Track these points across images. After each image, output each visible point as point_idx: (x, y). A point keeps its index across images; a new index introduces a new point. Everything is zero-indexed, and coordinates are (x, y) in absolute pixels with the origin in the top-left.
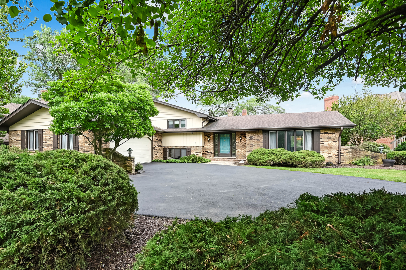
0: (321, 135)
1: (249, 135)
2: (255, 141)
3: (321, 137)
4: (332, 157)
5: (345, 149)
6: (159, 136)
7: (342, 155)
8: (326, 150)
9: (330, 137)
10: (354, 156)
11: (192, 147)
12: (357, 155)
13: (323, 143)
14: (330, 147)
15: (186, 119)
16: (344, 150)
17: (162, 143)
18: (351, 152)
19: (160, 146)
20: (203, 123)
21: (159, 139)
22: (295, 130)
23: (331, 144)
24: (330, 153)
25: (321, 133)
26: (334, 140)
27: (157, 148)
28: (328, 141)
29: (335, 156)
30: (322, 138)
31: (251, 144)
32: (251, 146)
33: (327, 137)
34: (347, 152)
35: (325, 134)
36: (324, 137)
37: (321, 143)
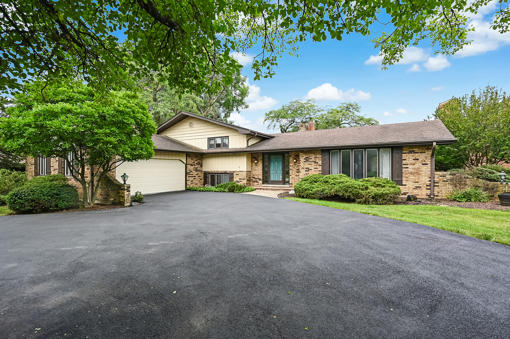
0: (403, 155)
1: (303, 156)
2: (311, 164)
3: (403, 158)
4: (420, 187)
5: (441, 176)
6: (197, 158)
7: (436, 184)
8: (412, 177)
9: (417, 158)
10: (456, 186)
11: (235, 172)
12: (460, 185)
13: (408, 166)
14: (417, 173)
15: (228, 136)
16: (440, 178)
17: (201, 166)
18: (451, 180)
19: (199, 171)
20: (248, 141)
21: (196, 162)
22: (365, 149)
23: (418, 168)
24: (417, 182)
26: (424, 163)
27: (194, 173)
28: (414, 164)
29: (425, 185)
30: (405, 160)
31: (306, 168)
32: (306, 171)
33: (413, 158)
34: (444, 181)
35: (410, 154)
36: (408, 158)
37: (404, 166)
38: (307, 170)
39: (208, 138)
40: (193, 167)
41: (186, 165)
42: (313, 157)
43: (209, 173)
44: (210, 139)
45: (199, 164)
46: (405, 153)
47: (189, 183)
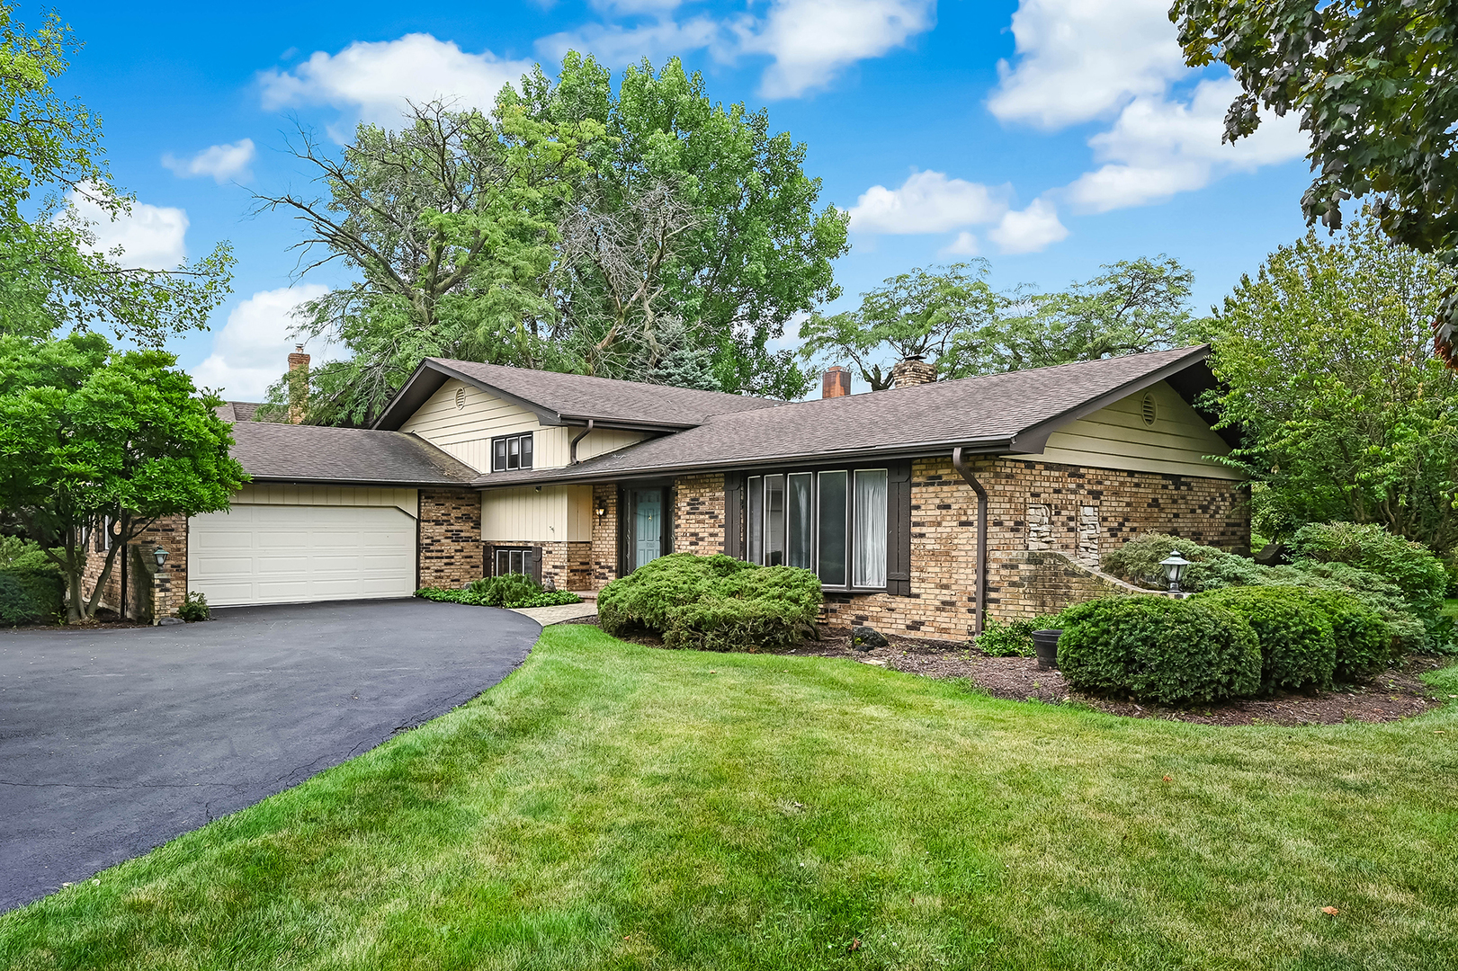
0: (914, 490)
1: (686, 495)
2: (703, 522)
3: (914, 502)
4: (952, 604)
5: (1005, 566)
6: (460, 502)
7: (993, 595)
8: (933, 569)
9: (947, 501)
10: (1043, 604)
11: (543, 544)
12: (1055, 597)
13: (924, 530)
14: (945, 555)
15: (531, 433)
16: (1004, 572)
17: (477, 525)
18: (1033, 580)
19: (467, 540)
20: (574, 446)
21: (454, 514)
22: (815, 469)
23: (950, 537)
24: (946, 587)
25: (915, 480)
26: (964, 518)
27: (449, 547)
28: (939, 524)
29: (965, 599)
30: (917, 508)
31: (692, 535)
32: (692, 544)
33: (937, 501)
34: (1013, 584)
35: (931, 489)
36: (925, 499)
37: (915, 530)
38: (694, 539)
39: (493, 439)
40: (444, 527)
41: (419, 521)
42: (706, 495)
43: (497, 548)
44: (497, 441)
45: (466, 518)
46: (918, 485)
47: (425, 575)
